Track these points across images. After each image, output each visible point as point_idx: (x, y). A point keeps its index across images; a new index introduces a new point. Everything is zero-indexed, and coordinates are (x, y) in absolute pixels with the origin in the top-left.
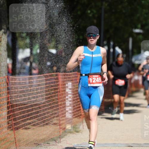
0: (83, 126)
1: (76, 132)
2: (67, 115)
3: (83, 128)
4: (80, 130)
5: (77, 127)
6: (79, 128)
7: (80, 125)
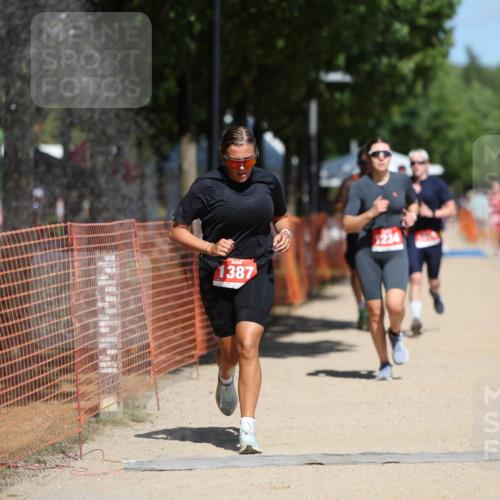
0: (158, 400)
1: (133, 420)
2: (102, 364)
3: (159, 409)
4: (148, 415)
5: (137, 403)
6: (145, 407)
7: (149, 397)
